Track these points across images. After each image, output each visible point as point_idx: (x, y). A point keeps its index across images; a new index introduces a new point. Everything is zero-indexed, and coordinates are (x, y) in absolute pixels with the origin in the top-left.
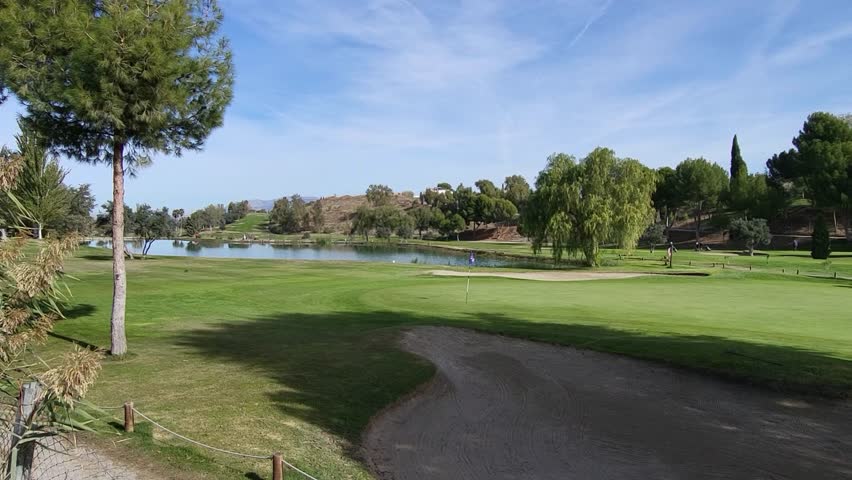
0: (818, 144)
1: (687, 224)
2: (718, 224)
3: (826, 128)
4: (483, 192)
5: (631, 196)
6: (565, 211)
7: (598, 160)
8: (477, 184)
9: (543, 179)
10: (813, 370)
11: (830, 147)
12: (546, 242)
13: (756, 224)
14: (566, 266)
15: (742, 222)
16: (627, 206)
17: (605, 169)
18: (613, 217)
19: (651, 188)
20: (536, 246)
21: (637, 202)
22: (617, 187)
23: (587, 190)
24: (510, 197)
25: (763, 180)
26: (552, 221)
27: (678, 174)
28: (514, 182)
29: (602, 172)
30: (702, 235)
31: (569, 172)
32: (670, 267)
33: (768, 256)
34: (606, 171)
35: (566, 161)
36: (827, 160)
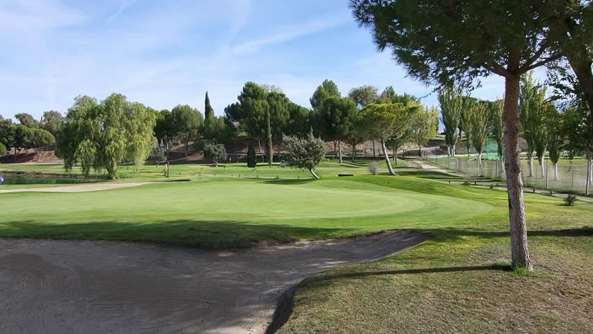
0: (250, 100)
1: (180, 148)
2: (198, 148)
3: (254, 91)
4: (23, 123)
5: (139, 128)
6: (91, 139)
7: (114, 102)
8: (17, 116)
9: (71, 114)
10: (235, 233)
11: (256, 102)
12: (76, 162)
13: (218, 147)
14: (94, 180)
15: (210, 146)
16: (136, 135)
17: (120, 109)
18: (127, 143)
19: (152, 123)
20: (68, 165)
21: (143, 133)
22: (129, 122)
23: (108, 123)
24: (48, 128)
25: (223, 120)
26: (80, 147)
27: (173, 115)
28: (49, 116)
29: (117, 111)
30: (189, 155)
31: (92, 110)
32: (168, 177)
33: (225, 166)
34: (121, 111)
35: (90, 101)
36: (254, 110)
